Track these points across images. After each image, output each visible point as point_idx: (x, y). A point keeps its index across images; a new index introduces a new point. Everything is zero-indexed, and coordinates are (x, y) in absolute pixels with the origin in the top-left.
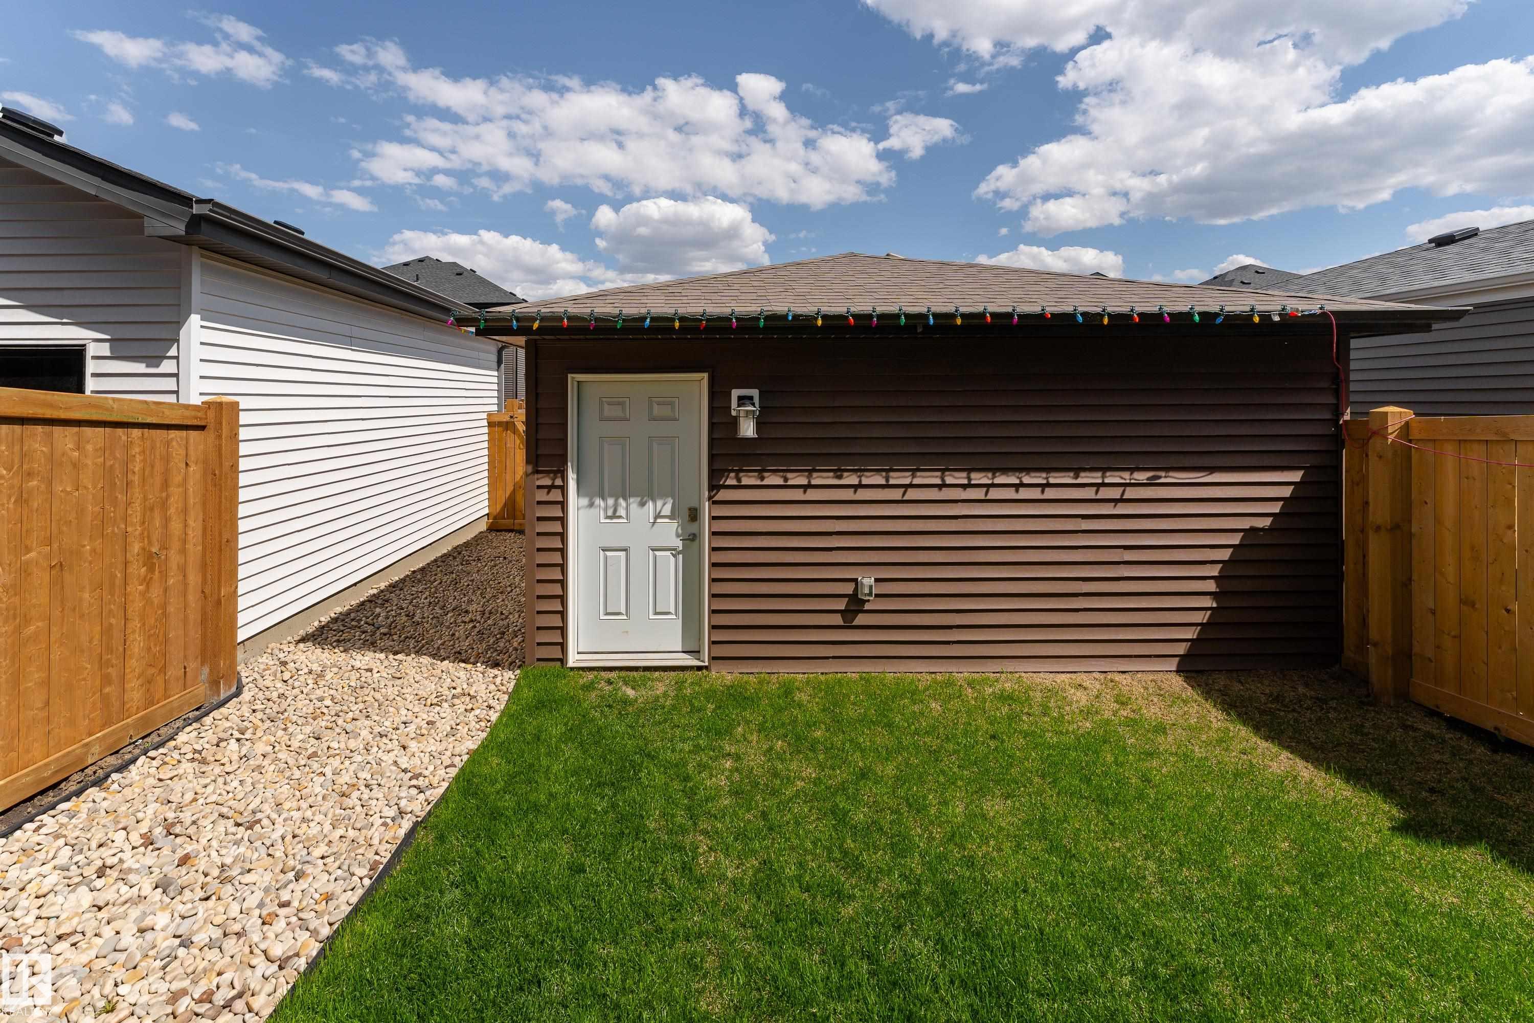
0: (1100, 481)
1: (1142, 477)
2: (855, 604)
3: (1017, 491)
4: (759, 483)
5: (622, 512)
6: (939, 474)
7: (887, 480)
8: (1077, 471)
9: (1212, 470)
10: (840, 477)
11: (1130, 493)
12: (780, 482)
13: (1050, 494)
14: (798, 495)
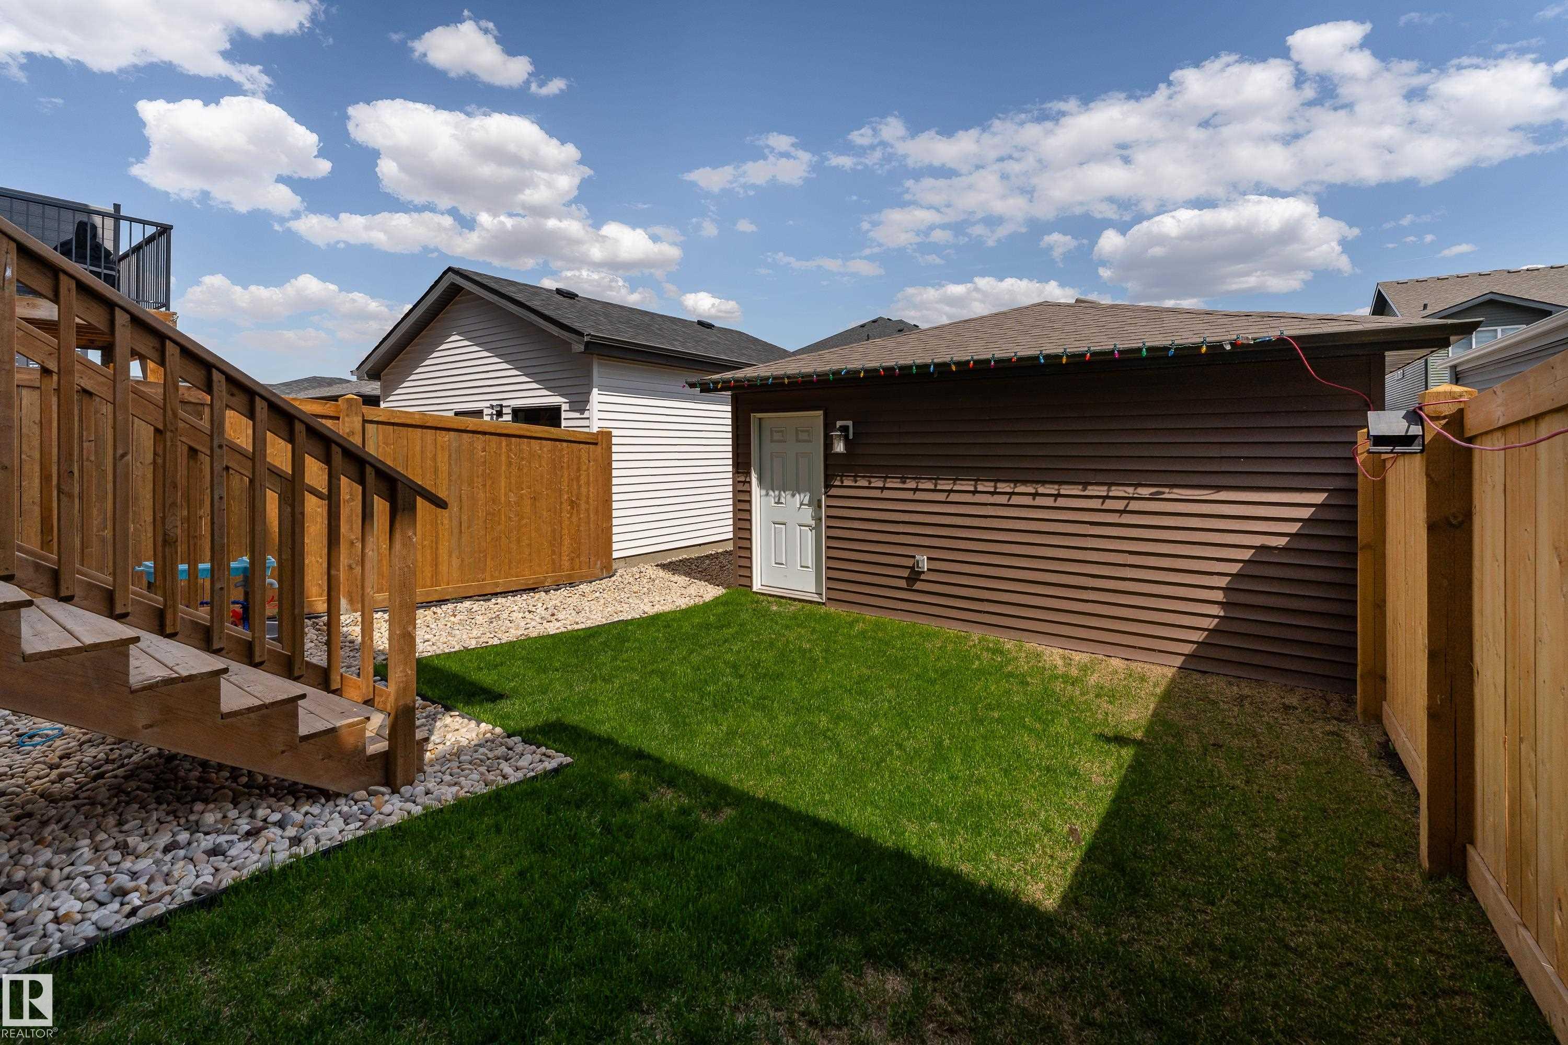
0: (1105, 494)
1: (1145, 492)
2: (914, 576)
3: (1034, 499)
4: (853, 484)
5: (783, 500)
6: (973, 483)
7: (936, 486)
8: (1085, 485)
9: (1219, 488)
10: (904, 483)
11: (1134, 505)
12: (866, 484)
13: (1061, 502)
14: (877, 494)
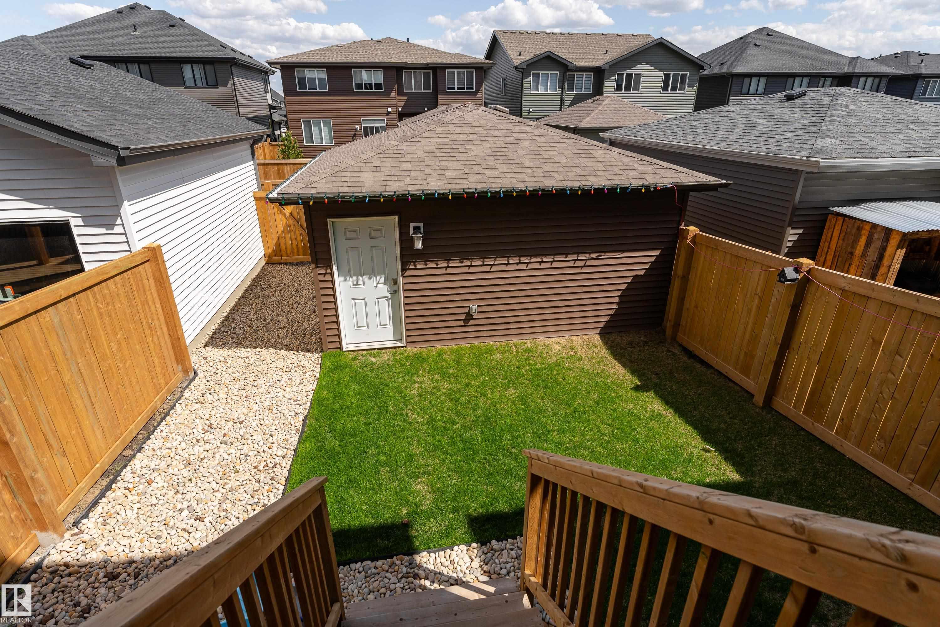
0: (576, 258)
1: (594, 256)
2: (469, 316)
3: (540, 265)
4: (425, 267)
5: (360, 282)
6: (506, 259)
7: (483, 263)
8: (567, 255)
9: (623, 251)
10: (462, 262)
11: (589, 263)
12: (435, 266)
13: (555, 265)
14: (443, 271)
